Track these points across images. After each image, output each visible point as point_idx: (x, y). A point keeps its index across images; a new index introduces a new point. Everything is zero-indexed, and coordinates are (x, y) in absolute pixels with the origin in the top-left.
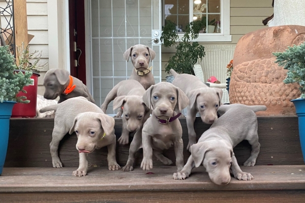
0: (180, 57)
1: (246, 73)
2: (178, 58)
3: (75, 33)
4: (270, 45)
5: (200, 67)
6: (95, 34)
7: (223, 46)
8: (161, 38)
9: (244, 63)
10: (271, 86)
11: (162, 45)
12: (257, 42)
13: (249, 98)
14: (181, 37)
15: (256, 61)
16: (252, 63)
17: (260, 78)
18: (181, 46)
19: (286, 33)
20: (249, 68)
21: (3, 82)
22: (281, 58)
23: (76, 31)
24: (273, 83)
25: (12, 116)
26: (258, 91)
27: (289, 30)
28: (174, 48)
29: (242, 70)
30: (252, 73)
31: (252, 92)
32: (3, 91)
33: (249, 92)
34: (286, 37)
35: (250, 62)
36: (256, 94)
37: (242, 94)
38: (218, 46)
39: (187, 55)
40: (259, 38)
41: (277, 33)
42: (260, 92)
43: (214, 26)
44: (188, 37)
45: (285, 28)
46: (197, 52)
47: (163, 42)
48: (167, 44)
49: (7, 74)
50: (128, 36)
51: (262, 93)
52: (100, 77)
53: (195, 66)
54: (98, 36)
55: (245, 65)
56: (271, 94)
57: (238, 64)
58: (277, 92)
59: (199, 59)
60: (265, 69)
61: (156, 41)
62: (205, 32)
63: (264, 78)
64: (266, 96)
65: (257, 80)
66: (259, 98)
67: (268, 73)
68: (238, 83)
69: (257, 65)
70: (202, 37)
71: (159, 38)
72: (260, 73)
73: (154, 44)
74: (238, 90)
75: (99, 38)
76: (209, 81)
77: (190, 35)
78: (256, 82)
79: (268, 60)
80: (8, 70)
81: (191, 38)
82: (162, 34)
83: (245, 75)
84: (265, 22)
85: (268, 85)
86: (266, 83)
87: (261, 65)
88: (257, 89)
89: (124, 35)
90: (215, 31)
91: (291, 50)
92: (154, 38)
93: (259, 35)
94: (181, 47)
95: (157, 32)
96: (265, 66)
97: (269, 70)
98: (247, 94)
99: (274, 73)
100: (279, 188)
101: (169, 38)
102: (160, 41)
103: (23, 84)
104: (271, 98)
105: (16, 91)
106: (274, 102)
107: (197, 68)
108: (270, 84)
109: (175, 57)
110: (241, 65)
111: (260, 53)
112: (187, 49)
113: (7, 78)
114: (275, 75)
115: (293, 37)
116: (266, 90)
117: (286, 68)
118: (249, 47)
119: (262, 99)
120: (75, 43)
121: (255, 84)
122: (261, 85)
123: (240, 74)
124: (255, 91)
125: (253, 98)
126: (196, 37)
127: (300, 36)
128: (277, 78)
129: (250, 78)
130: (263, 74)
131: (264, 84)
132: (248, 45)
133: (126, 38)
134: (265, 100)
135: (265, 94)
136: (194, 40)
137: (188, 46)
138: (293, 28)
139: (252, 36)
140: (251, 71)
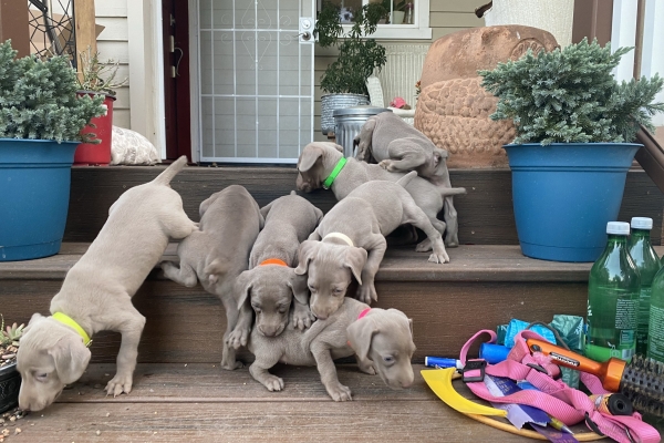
0: (345, 64)
1: (439, 100)
2: (341, 66)
3: (172, 21)
4: (477, 57)
5: (378, 82)
6: (205, 24)
7: (417, 46)
8: (315, 31)
9: (437, 84)
10: (476, 122)
11: (316, 42)
12: (456, 51)
13: (443, 140)
14: (347, 29)
15: (455, 81)
16: (450, 85)
17: (459, 109)
18: (347, 45)
19: (502, 38)
20: (444, 91)
21: (61, 112)
22: (491, 79)
23: (174, 17)
24: (479, 116)
25: (75, 163)
26: (455, 129)
27: (508, 33)
28: (335, 49)
29: (434, 95)
30: (448, 100)
31: (447, 129)
32: (62, 126)
33: (443, 130)
34: (502, 45)
35: (446, 83)
36: (454, 133)
37: (433, 133)
38: (409, 46)
39: (357, 61)
40: (460, 44)
41: (488, 38)
42: (459, 131)
43: (402, 13)
44: (359, 32)
45: (501, 30)
46: (372, 56)
47: (318, 39)
48: (324, 41)
49: (66, 100)
50: (259, 26)
51: (462, 133)
52: (213, 95)
53: (369, 79)
54: (209, 26)
55: (438, 87)
56: (476, 135)
57: (427, 85)
58: (486, 132)
59: (376, 69)
60: (468, 95)
61: (307, 37)
62: (388, 22)
63: (465, 108)
64: (468, 137)
65: (455, 111)
66: (457, 140)
67: (472, 101)
68: (427, 115)
69: (457, 88)
70: (382, 31)
71: (311, 31)
72: (460, 101)
73: (302, 41)
74: (426, 126)
75: (212, 30)
76: (393, 105)
77: (362, 27)
78: (453, 114)
79: (473, 79)
80: (67, 92)
81: (363, 32)
82: (317, 25)
83: (438, 103)
84: (480, 13)
85: (472, 120)
86: (468, 116)
87: (462, 88)
88: (455, 125)
89: (253, 26)
90: (405, 22)
91: (503, 67)
92: (302, 30)
93: (460, 40)
94: (348, 47)
95: (307, 22)
96: (468, 90)
97: (475, 95)
98: (440, 133)
99: (481, 100)
100: (473, 279)
101: (327, 32)
102: (312, 37)
103: (91, 114)
104: (476, 140)
105: (80, 125)
106: (480, 147)
107: (373, 83)
108: (475, 119)
109: (337, 64)
110: (431, 86)
111: (461, 69)
112: (357, 51)
113: (66, 105)
114: (482, 105)
115: (512, 45)
116: (468, 127)
117: (497, 95)
118: (444, 59)
119: (461, 141)
120: (172, 38)
121: (452, 117)
122: (461, 119)
123: (429, 101)
124: (451, 130)
125: (449, 140)
126: (372, 30)
127: (523, 43)
128: (486, 110)
129: (444, 107)
130: (465, 103)
131: (465, 118)
132: (444, 55)
133: (256, 30)
134: (466, 144)
135: (467, 133)
136: (369, 36)
137: (358, 46)
138: (513, 30)
139: (450, 41)
140: (447, 97)
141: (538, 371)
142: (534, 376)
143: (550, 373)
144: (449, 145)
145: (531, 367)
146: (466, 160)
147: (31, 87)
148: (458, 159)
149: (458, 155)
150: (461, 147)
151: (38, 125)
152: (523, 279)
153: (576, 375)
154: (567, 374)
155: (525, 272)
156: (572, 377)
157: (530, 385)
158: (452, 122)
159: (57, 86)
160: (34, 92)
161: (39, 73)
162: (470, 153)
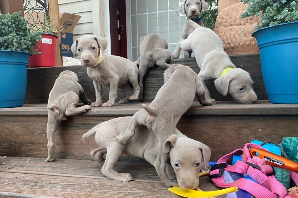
1: (224, 18)
10: (245, 28)
13: (226, 41)
15: (233, 6)
16: (230, 9)
17: (235, 22)
20: (226, 13)
24: (247, 24)
26: (233, 33)
29: (221, 16)
30: (228, 17)
31: (228, 35)
33: (226, 36)
35: (228, 8)
36: (232, 36)
42: (235, 35)
51: (237, 35)
55: (224, 12)
56: (245, 35)
57: (219, 12)
60: (240, 12)
63: (238, 20)
64: (240, 37)
65: (233, 23)
66: (234, 40)
68: (218, 29)
69: (233, 9)
72: (235, 17)
78: (231, 25)
83: (223, 21)
85: (243, 27)
86: (241, 25)
87: (236, 9)
88: (233, 31)
96: (240, 9)
104: (245, 38)
106: (248, 42)
108: (245, 26)
116: (240, 31)
119: (237, 40)
121: (231, 27)
122: (236, 27)
123: (219, 20)
124: (230, 34)
125: (230, 41)
128: (251, 19)
129: (226, 22)
130: (238, 17)
131: (239, 26)
134: (240, 41)
135: (240, 35)
140: (228, 16)
141: (254, 168)
142: (252, 172)
143: (263, 170)
144: (230, 44)
145: (249, 164)
146: (240, 51)
147: (3, 27)
148: (236, 51)
149: (236, 49)
150: (237, 44)
151: (6, 44)
152: (258, 113)
153: (286, 174)
154: (278, 172)
155: (259, 109)
156: (282, 175)
157: (249, 177)
158: (231, 30)
159: (17, 26)
160: (5, 29)
161: (7, 20)
162: (243, 47)
